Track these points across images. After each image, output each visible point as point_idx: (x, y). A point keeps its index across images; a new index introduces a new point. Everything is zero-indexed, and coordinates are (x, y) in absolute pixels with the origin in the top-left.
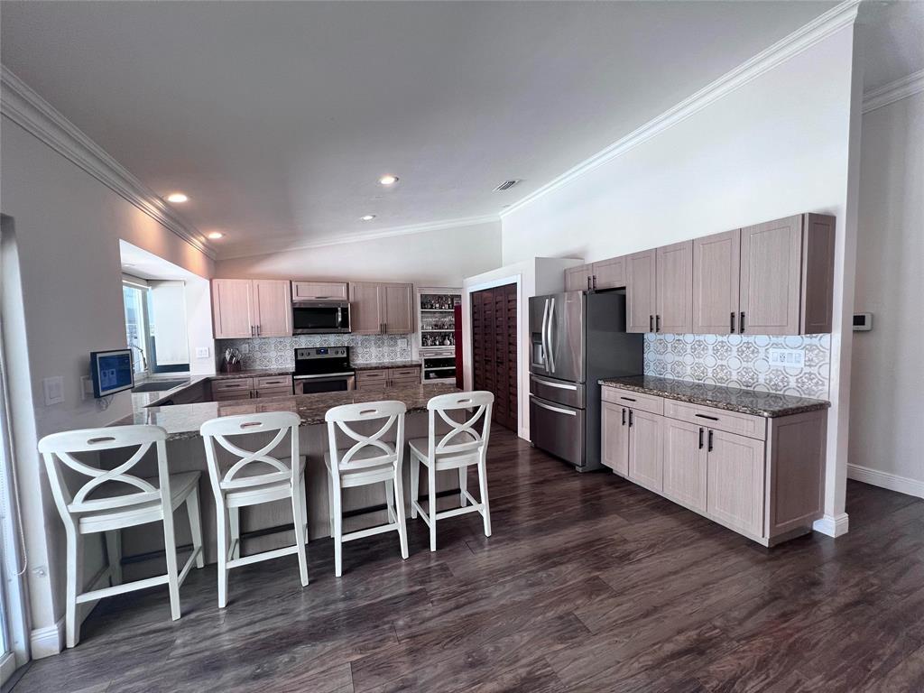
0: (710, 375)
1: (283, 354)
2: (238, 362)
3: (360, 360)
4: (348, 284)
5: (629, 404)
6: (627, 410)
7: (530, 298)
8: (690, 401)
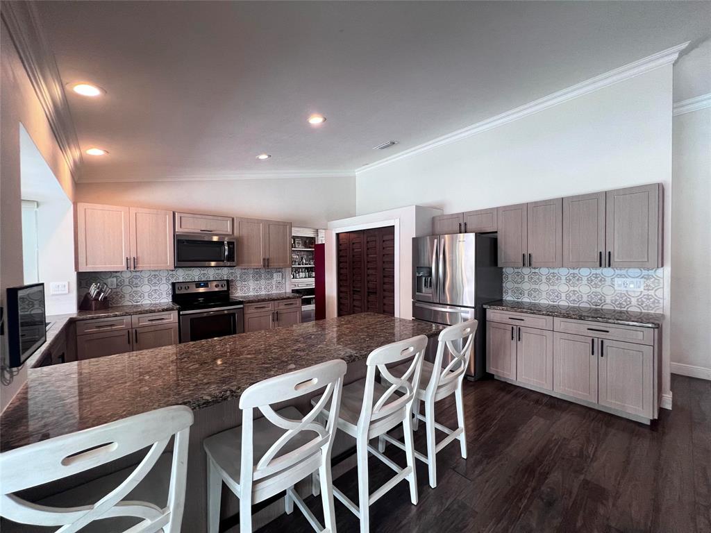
0: (564, 298)
1: (157, 288)
2: (105, 298)
3: (239, 293)
4: (233, 220)
5: (517, 323)
6: (515, 327)
7: (413, 238)
8: (580, 319)
